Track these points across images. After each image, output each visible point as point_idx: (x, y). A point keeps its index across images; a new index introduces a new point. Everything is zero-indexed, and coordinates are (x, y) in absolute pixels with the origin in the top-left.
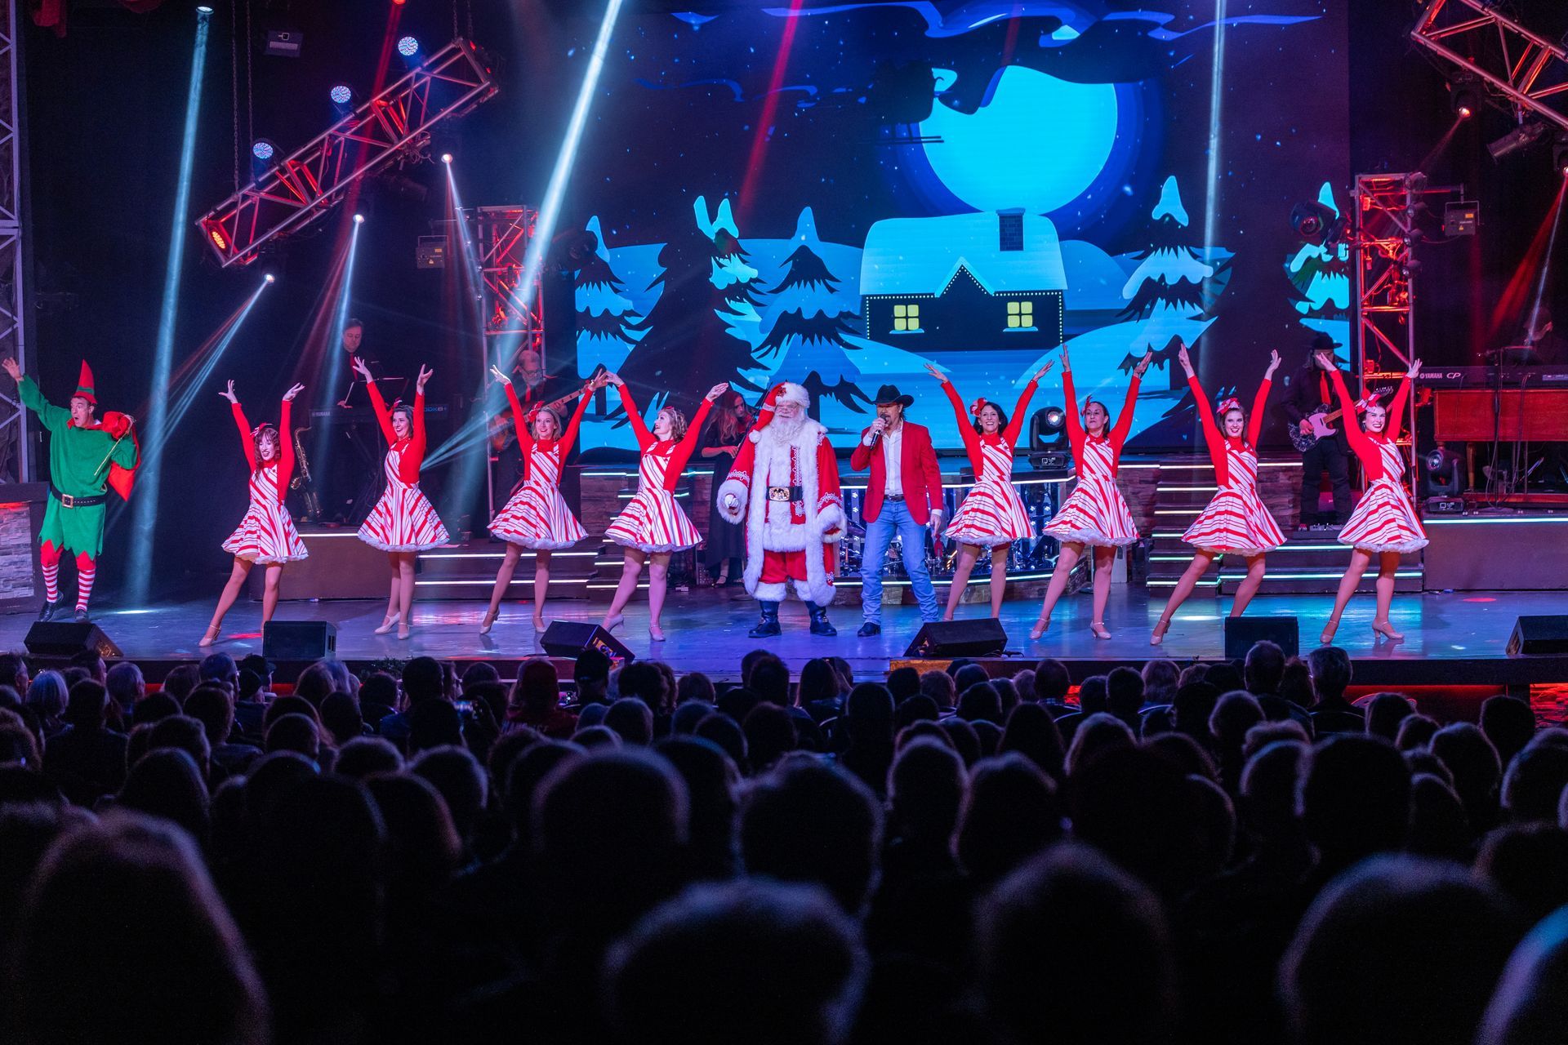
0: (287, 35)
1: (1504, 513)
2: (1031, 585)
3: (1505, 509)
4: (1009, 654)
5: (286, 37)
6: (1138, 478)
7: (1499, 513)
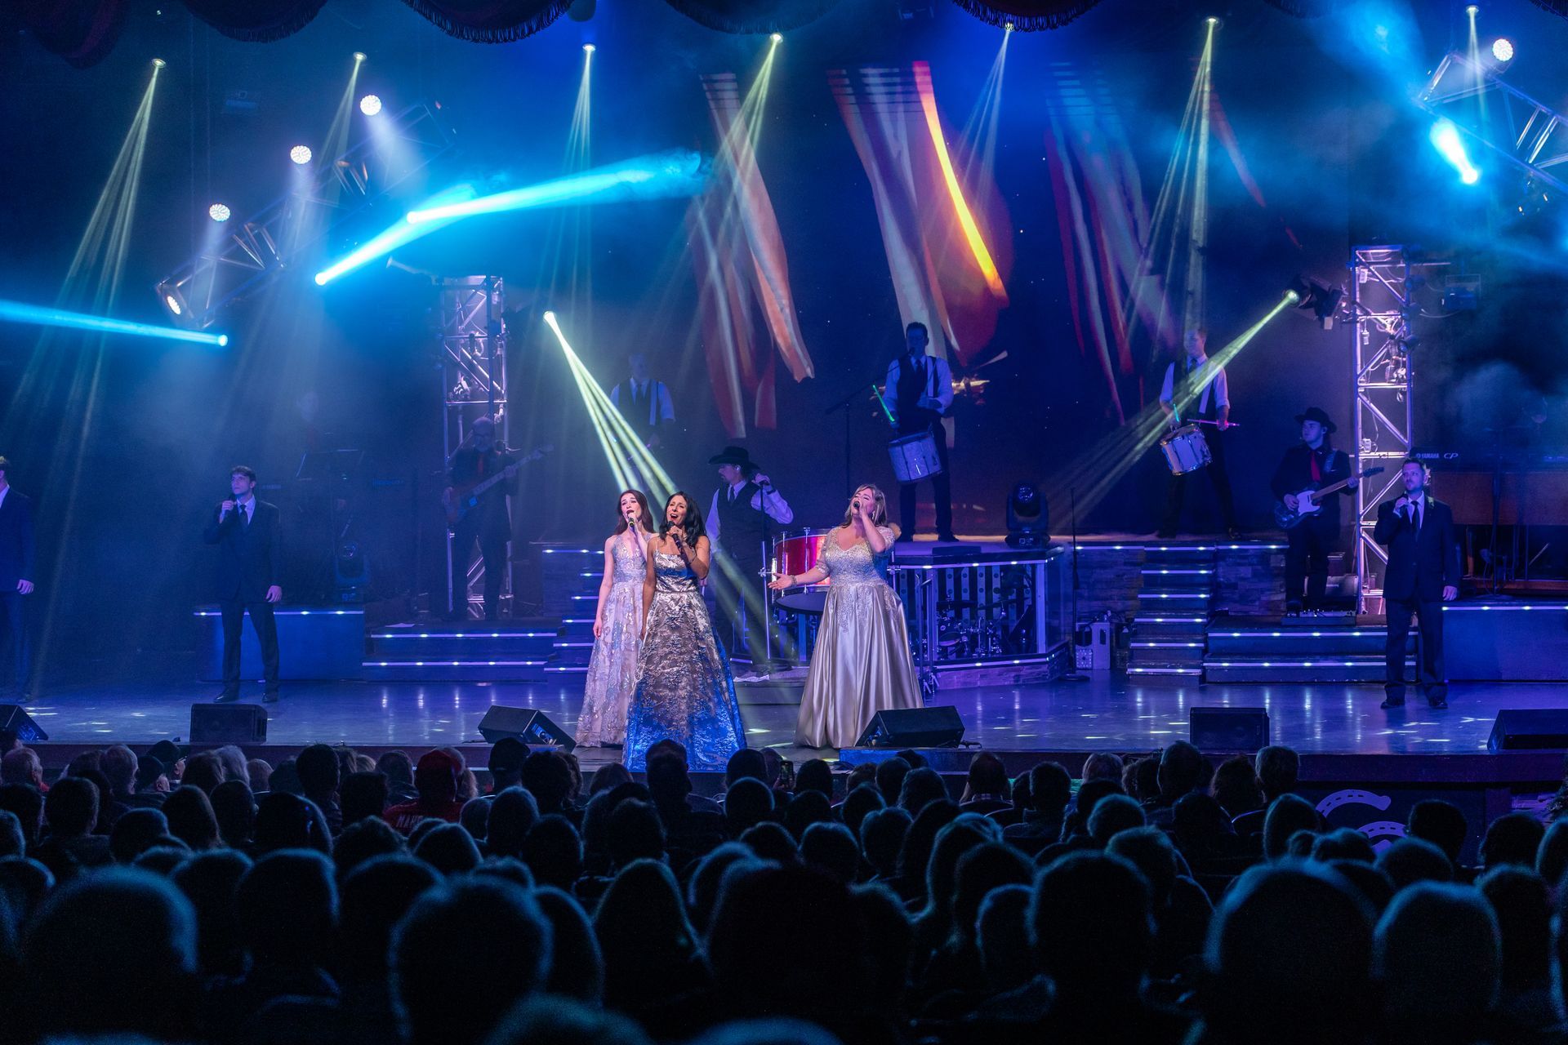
0: (244, 94)
1: (1502, 601)
2: (1008, 672)
3: (1504, 597)
4: (967, 745)
5: (243, 94)
7: (1498, 600)
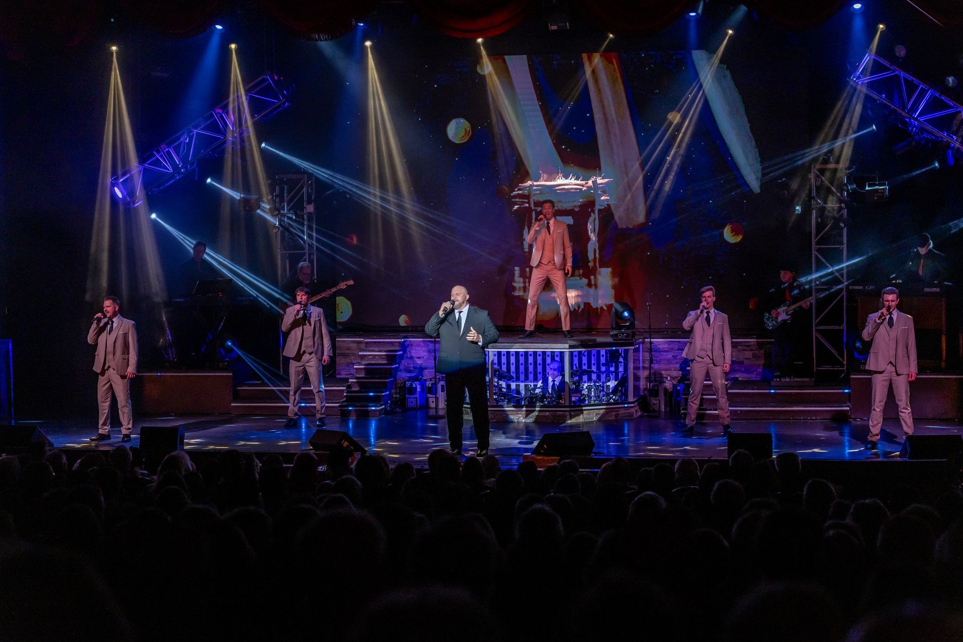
0: (162, 69)
2: (611, 412)
4: (596, 454)
6: (677, 347)
